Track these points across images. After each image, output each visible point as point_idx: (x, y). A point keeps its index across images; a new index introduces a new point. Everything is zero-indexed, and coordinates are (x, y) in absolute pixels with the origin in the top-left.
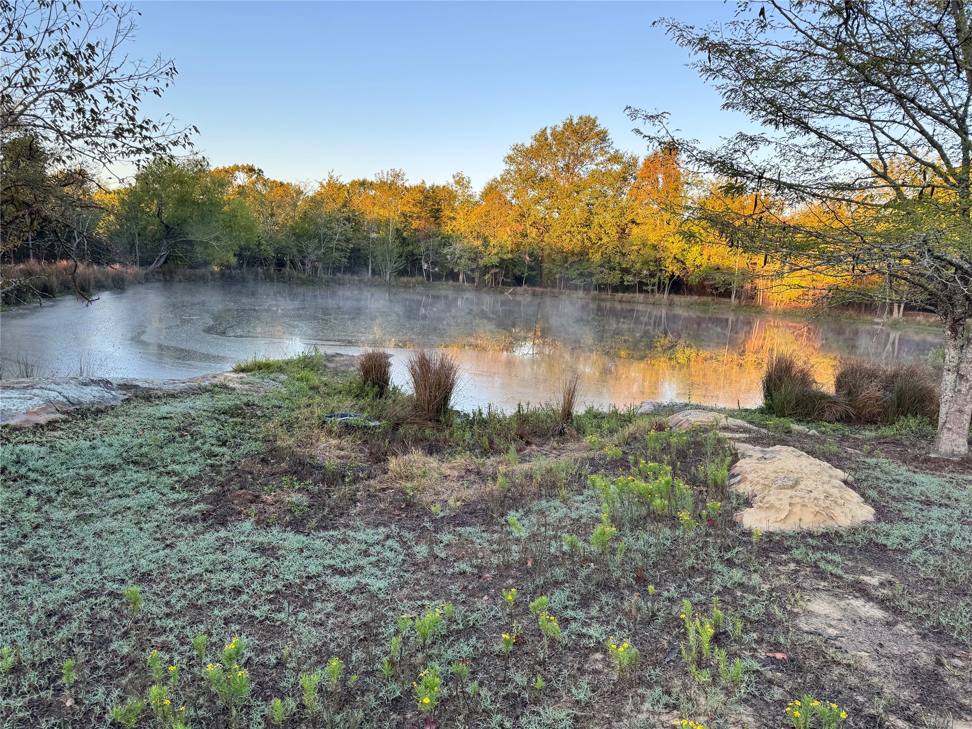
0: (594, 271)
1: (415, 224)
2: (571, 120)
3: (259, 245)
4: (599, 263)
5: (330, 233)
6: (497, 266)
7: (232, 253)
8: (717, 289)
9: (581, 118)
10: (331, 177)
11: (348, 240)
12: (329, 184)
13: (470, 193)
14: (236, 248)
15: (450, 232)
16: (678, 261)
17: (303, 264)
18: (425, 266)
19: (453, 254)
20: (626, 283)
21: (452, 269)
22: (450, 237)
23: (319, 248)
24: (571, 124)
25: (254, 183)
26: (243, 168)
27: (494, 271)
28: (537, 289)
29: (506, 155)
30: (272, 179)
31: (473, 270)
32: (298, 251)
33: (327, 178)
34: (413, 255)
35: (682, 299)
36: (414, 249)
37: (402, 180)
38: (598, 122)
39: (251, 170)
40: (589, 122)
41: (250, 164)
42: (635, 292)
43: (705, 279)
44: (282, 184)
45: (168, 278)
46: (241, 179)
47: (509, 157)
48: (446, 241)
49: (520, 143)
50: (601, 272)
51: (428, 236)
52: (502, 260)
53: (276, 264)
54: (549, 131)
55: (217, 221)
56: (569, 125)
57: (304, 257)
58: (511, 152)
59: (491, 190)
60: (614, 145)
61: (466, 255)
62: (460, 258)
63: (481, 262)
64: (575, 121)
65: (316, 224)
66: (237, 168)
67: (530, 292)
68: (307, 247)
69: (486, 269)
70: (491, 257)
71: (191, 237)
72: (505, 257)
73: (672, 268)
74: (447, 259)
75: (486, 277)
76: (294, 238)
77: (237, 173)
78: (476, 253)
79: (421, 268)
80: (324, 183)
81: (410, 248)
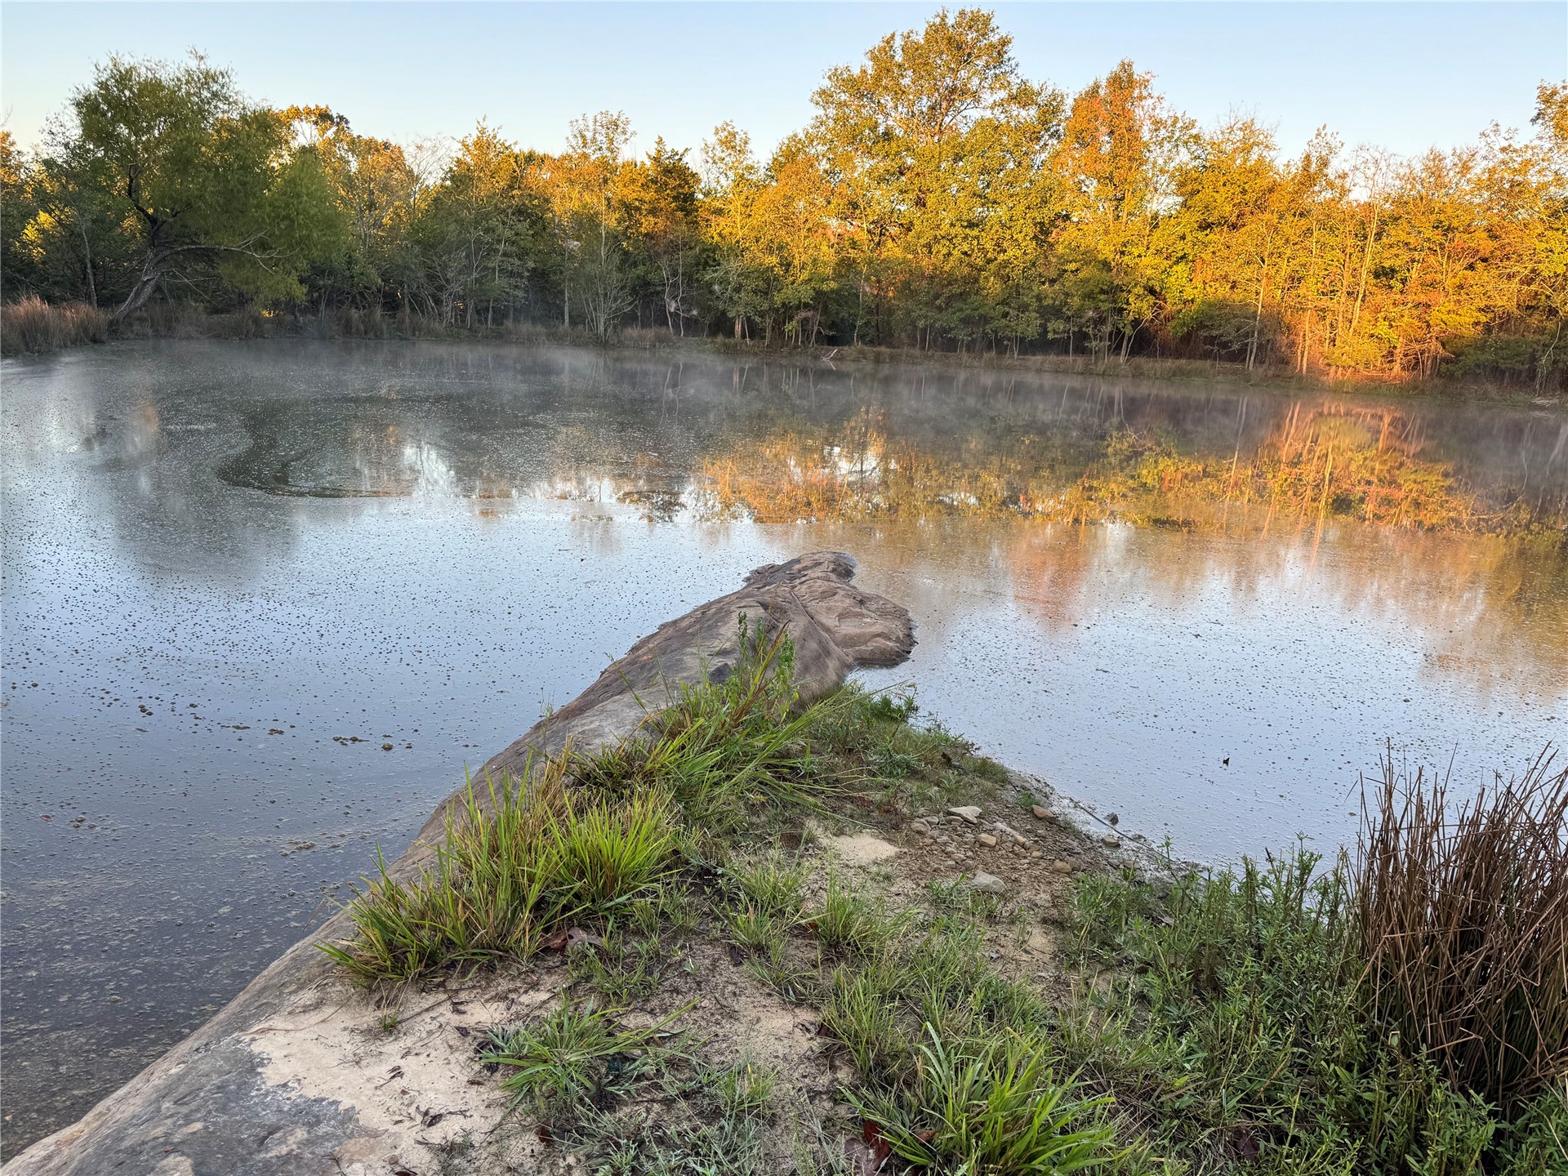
0: (992, 313)
1: (647, 224)
2: (944, 18)
3: (350, 261)
4: (1000, 298)
5: (488, 238)
6: (806, 305)
7: (294, 276)
8: (1225, 345)
9: (962, 13)
10: (483, 131)
11: (523, 254)
12: (478, 144)
13: (750, 162)
14: (303, 264)
15: (717, 238)
16: (1152, 291)
17: (438, 302)
18: (672, 307)
19: (724, 281)
20: (1050, 336)
21: (724, 313)
22: (715, 248)
23: (467, 269)
24: (943, 24)
25: (332, 143)
26: (309, 112)
27: (803, 314)
28: (883, 349)
29: (816, 88)
30: (365, 137)
31: (762, 315)
32: (428, 276)
33: (475, 134)
34: (647, 284)
35: (1158, 365)
36: (647, 273)
37: (624, 133)
38: (994, 23)
39: (324, 117)
40: (979, 22)
41: (323, 106)
42: (1067, 352)
43: (1202, 326)
44: (386, 146)
45: (163, 331)
46: (305, 134)
47: (823, 93)
48: (709, 257)
49: (841, 65)
50: (1005, 315)
51: (673, 248)
52: (819, 293)
53: (384, 304)
54: (898, 43)
55: (259, 206)
56: (937, 30)
57: (440, 288)
58: (826, 84)
59: (790, 158)
60: (1019, 71)
61: (751, 284)
62: (737, 290)
63: (778, 299)
64: (950, 21)
65: (460, 222)
66: (296, 113)
67: (871, 356)
68: (445, 267)
69: (787, 311)
70: (797, 288)
71: (204, 242)
72: (825, 287)
73: (1139, 306)
74: (712, 292)
75: (788, 327)
76: (417, 249)
77: (296, 124)
78: (767, 281)
79: (662, 309)
80: (470, 142)
81: (641, 270)
